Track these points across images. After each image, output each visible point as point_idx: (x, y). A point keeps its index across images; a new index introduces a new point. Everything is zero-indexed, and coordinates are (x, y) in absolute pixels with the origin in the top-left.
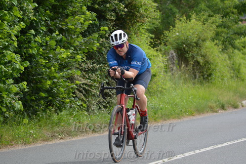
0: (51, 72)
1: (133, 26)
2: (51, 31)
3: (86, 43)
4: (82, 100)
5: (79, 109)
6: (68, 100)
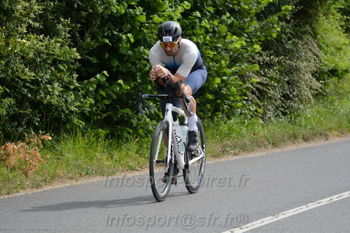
0: (220, 67)
1: (322, 5)
2: (219, 13)
3: (262, 27)
4: (257, 105)
5: (252, 117)
6: (240, 104)
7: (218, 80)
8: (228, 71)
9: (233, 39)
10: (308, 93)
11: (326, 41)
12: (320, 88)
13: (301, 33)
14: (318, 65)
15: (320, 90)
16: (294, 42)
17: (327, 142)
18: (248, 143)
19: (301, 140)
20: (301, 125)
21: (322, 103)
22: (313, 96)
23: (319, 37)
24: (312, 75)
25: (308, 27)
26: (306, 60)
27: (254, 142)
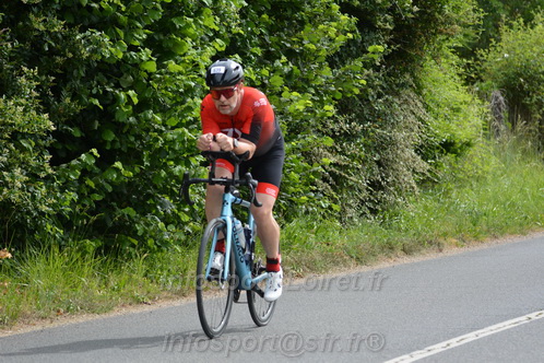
1: (428, 42)
3: (337, 78)
4: (331, 198)
5: (324, 217)
6: (305, 198)
9: (292, 97)
10: (409, 179)
11: (437, 98)
12: (429, 171)
13: (397, 86)
14: (424, 136)
15: (428, 174)
16: (387, 100)
17: (441, 254)
18: (318, 258)
19: (400, 253)
20: (399, 229)
21: (432, 195)
22: (417, 183)
23: (425, 91)
24: (416, 152)
25: (408, 76)
26: (407, 127)
27: (327, 256)
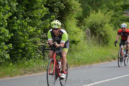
0: (25, 39)
1: (68, 16)
2: (25, 18)
3: (43, 24)
4: (41, 54)
5: (39, 59)
6: (33, 54)
7: (24, 44)
8: (28, 41)
9: (30, 28)
11: (70, 30)
18: (36, 69)
23: (67, 28)
